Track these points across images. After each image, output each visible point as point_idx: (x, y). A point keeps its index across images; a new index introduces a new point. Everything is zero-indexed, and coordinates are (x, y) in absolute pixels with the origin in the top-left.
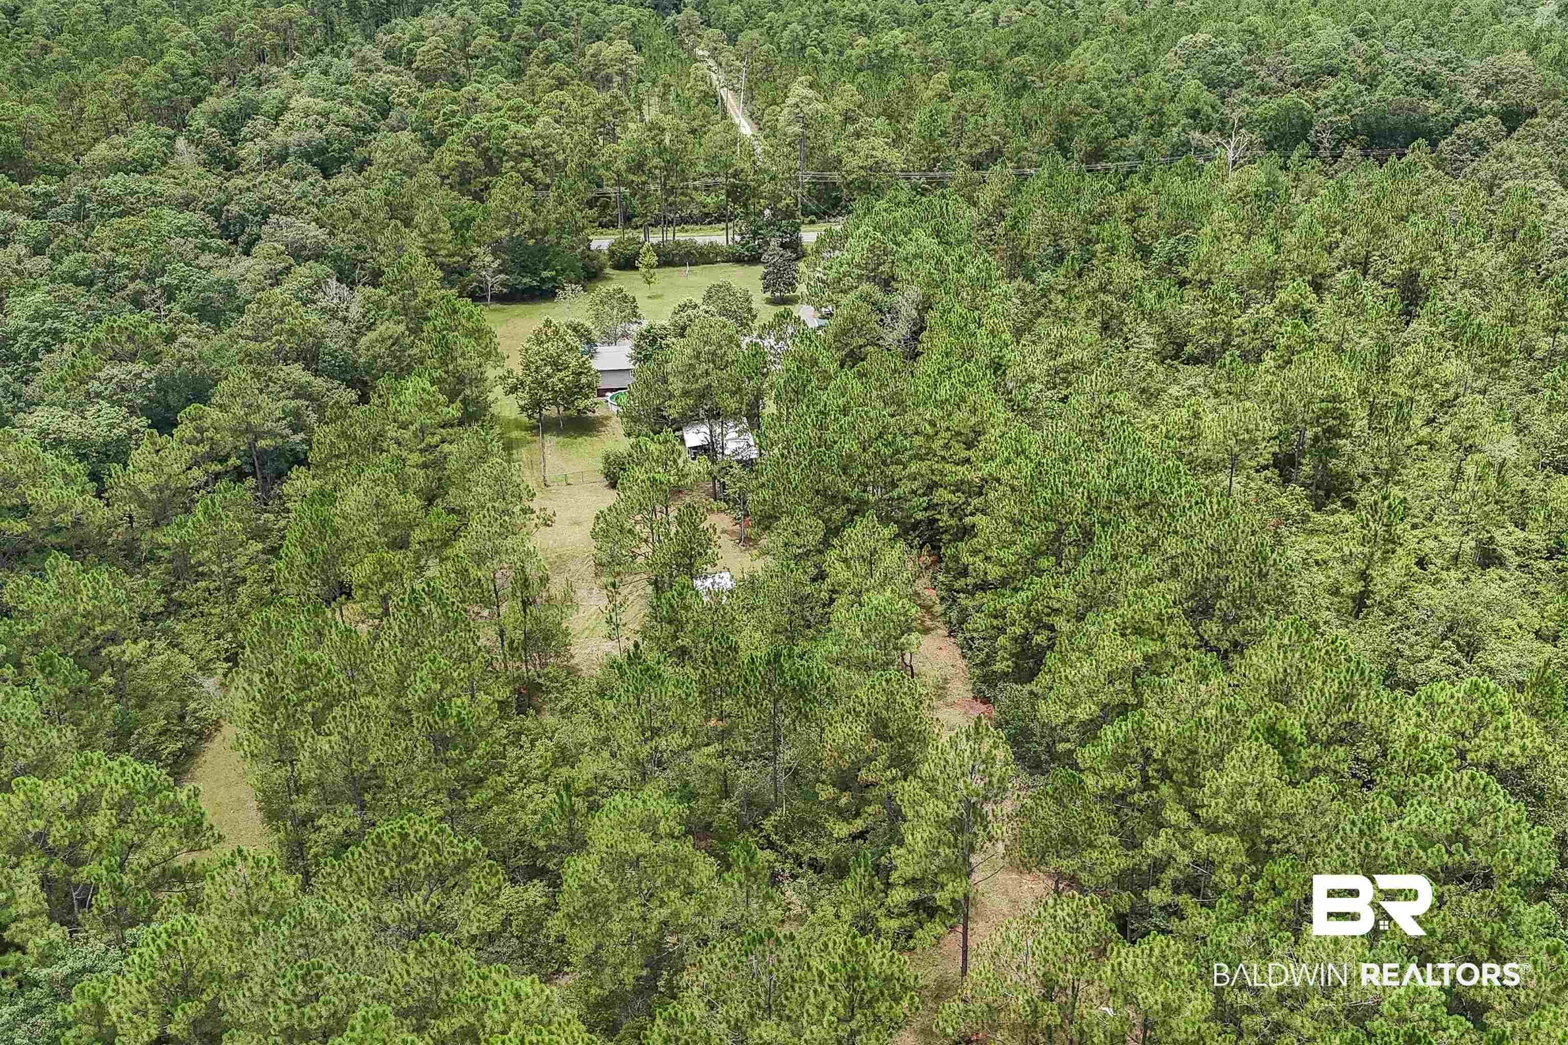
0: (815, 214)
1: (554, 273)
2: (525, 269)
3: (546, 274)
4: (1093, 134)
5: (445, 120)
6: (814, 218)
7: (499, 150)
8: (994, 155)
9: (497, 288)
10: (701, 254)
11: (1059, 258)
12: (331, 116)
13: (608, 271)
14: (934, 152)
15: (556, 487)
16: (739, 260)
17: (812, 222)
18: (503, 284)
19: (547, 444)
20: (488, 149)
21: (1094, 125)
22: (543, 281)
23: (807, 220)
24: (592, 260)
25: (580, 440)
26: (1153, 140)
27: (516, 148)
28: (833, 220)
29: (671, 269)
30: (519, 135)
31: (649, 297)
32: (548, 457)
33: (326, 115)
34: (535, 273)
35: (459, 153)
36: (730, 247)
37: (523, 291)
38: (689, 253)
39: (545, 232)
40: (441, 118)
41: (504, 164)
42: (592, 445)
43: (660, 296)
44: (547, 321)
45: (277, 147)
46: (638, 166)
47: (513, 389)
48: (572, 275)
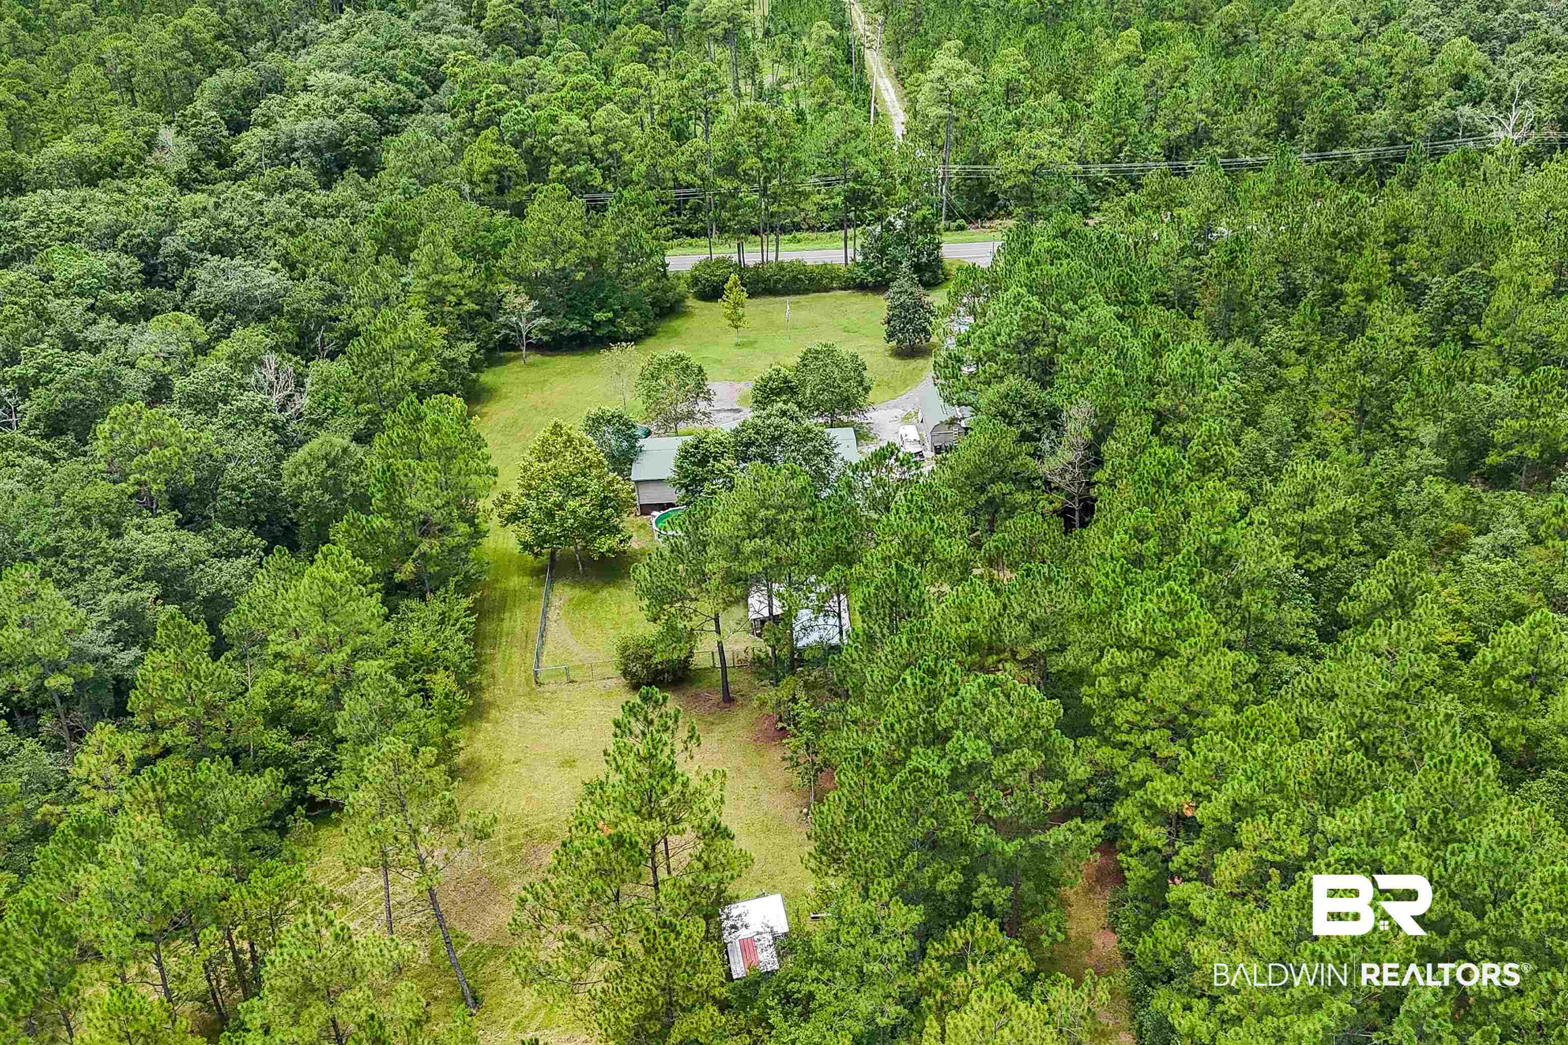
0: (963, 217)
1: (610, 315)
2: (572, 309)
3: (599, 316)
4: (1329, 110)
5: (488, 105)
6: (961, 222)
7: (547, 148)
8: (1200, 137)
9: (535, 336)
10: (811, 279)
11: (1292, 296)
12: (356, 96)
13: (691, 302)
14: (1119, 135)
15: (552, 687)
16: (862, 287)
17: (961, 228)
18: (543, 330)
19: (556, 601)
20: (533, 147)
21: (1330, 99)
22: (598, 324)
23: (953, 225)
24: (665, 292)
25: (604, 593)
26: (1406, 116)
27: (567, 146)
28: (987, 224)
29: (772, 299)
30: (571, 129)
31: (737, 345)
32: (552, 627)
33: (347, 94)
34: (586, 315)
35: (494, 154)
36: (850, 271)
37: (571, 338)
38: (795, 279)
39: (601, 259)
40: (483, 103)
41: (552, 168)
42: (619, 605)
43: (752, 343)
44: (556, 426)
45: (284, 139)
46: (729, 169)
47: (513, 518)
48: (636, 315)
